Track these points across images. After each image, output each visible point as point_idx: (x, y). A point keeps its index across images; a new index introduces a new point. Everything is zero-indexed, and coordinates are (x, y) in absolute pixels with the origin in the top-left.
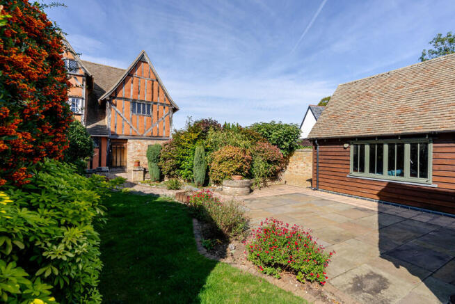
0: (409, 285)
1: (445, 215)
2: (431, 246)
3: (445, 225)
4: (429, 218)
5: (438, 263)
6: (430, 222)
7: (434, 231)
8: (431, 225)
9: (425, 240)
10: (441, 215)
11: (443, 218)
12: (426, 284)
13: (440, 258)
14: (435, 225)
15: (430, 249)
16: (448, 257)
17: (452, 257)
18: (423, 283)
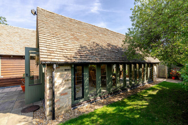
0: (6, 118)
1: (6, 88)
2: (7, 100)
3: (8, 91)
4: (1, 91)
5: (13, 104)
6: (2, 92)
7: (5, 95)
8: (3, 93)
9: (3, 99)
10: (5, 88)
11: (6, 89)
12: (12, 113)
13: (12, 102)
14: (4, 93)
15: (7, 102)
16: (14, 101)
17: (15, 100)
18: (11, 114)
